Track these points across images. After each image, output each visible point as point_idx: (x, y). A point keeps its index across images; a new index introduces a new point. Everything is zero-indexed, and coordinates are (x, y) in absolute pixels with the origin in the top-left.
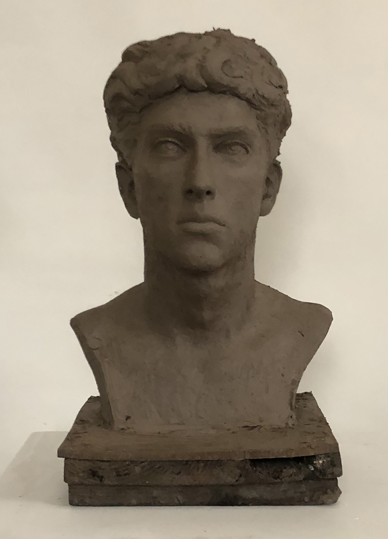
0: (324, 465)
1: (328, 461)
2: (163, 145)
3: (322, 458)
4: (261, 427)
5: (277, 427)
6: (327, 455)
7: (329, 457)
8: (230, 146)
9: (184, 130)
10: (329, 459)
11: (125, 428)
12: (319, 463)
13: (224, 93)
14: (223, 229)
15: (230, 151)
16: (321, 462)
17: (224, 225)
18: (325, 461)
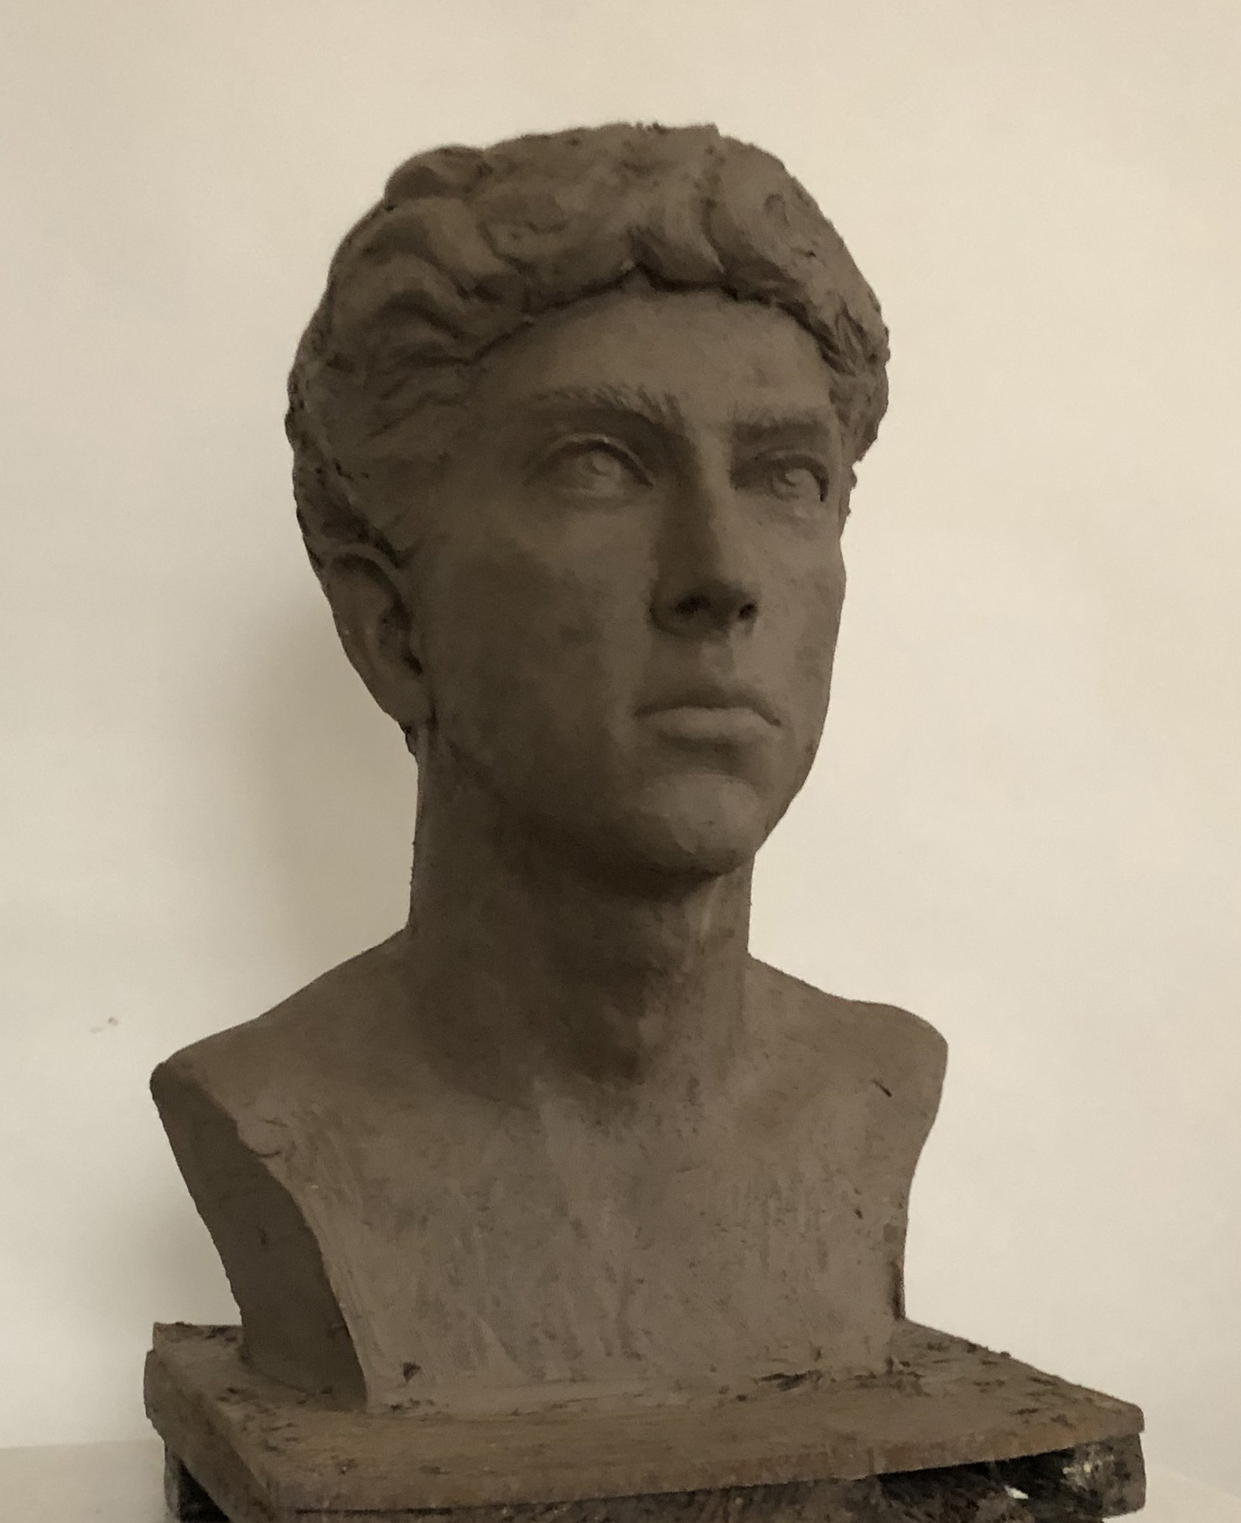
0: (1097, 1475)
1: (1106, 1465)
2: (580, 460)
3: (1092, 1454)
4: (819, 1375)
5: (865, 1373)
6: (1107, 1447)
7: (1111, 1449)
8: (782, 467)
9: (656, 409)
10: (1112, 1458)
11: (406, 1405)
12: (1083, 1471)
13: (761, 298)
14: (777, 735)
15: (783, 489)
16: (1088, 1468)
17: (777, 723)
18: (1100, 1463)
